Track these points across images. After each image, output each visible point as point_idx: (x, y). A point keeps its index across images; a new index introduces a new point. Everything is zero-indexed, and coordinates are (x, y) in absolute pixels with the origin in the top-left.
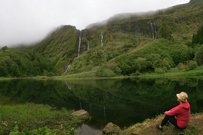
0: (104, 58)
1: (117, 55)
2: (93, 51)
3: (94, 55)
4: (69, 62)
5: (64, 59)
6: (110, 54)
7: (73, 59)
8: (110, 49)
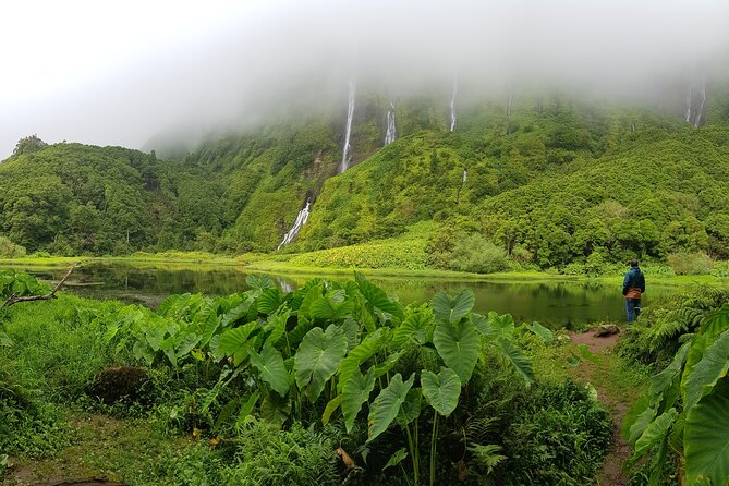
0: (459, 185)
1: (518, 180)
2: (414, 153)
3: (415, 170)
4: (303, 195)
5: (280, 185)
6: (486, 172)
7: (320, 185)
8: (487, 150)
